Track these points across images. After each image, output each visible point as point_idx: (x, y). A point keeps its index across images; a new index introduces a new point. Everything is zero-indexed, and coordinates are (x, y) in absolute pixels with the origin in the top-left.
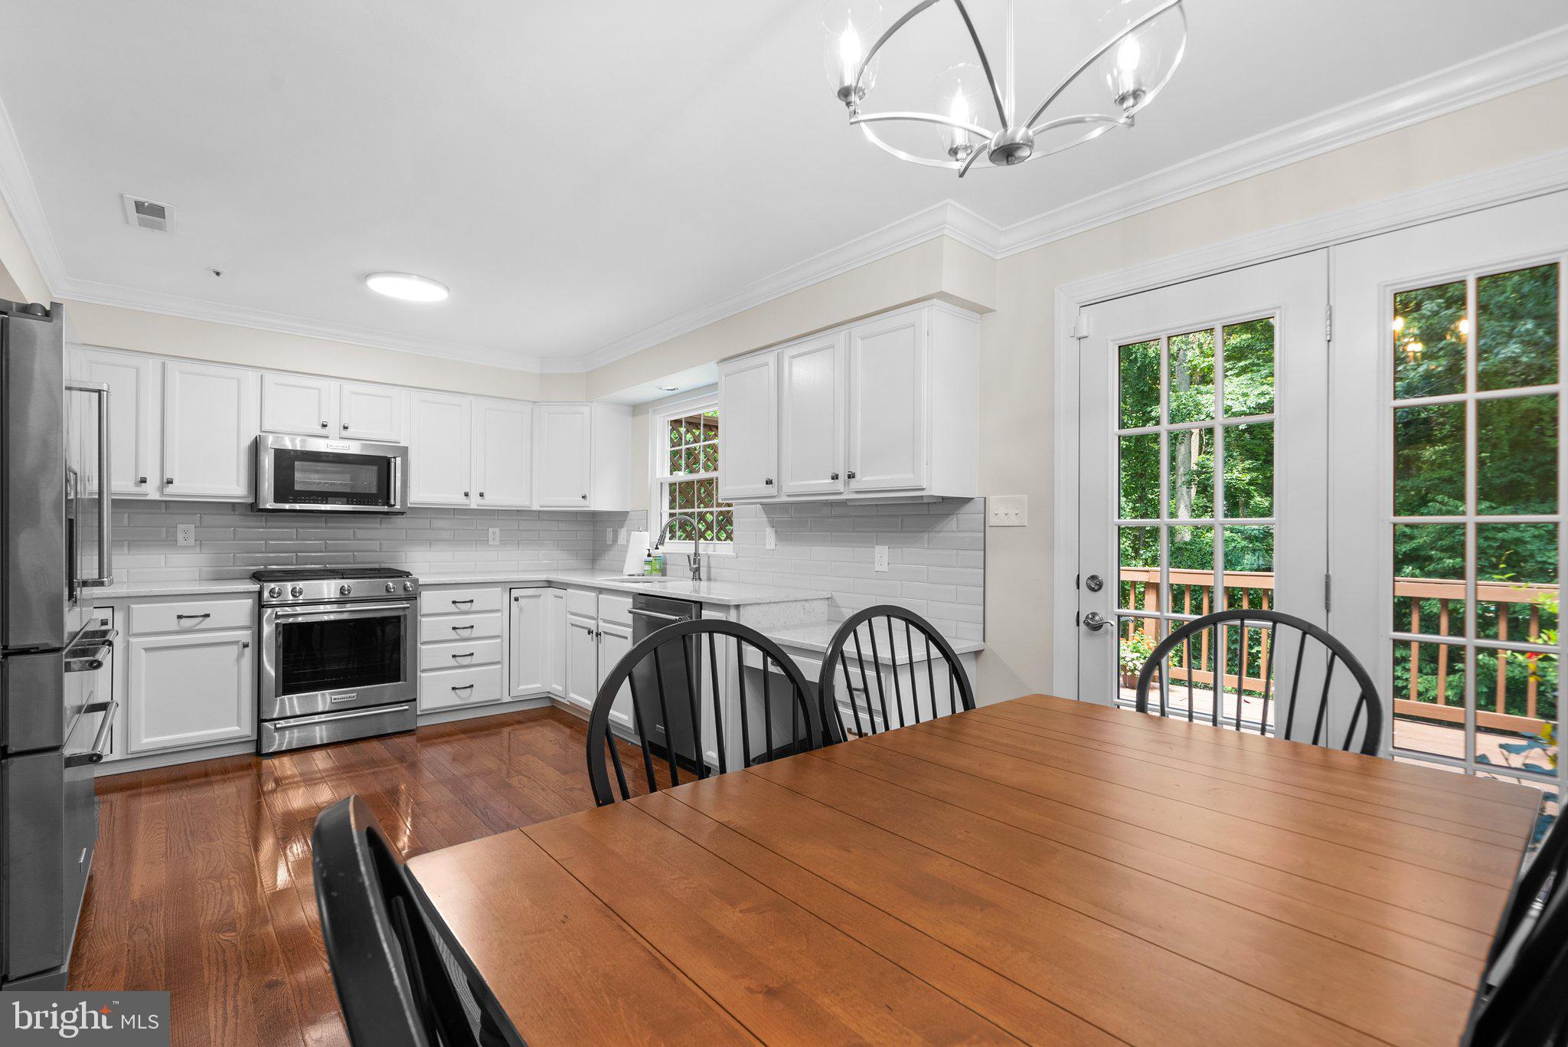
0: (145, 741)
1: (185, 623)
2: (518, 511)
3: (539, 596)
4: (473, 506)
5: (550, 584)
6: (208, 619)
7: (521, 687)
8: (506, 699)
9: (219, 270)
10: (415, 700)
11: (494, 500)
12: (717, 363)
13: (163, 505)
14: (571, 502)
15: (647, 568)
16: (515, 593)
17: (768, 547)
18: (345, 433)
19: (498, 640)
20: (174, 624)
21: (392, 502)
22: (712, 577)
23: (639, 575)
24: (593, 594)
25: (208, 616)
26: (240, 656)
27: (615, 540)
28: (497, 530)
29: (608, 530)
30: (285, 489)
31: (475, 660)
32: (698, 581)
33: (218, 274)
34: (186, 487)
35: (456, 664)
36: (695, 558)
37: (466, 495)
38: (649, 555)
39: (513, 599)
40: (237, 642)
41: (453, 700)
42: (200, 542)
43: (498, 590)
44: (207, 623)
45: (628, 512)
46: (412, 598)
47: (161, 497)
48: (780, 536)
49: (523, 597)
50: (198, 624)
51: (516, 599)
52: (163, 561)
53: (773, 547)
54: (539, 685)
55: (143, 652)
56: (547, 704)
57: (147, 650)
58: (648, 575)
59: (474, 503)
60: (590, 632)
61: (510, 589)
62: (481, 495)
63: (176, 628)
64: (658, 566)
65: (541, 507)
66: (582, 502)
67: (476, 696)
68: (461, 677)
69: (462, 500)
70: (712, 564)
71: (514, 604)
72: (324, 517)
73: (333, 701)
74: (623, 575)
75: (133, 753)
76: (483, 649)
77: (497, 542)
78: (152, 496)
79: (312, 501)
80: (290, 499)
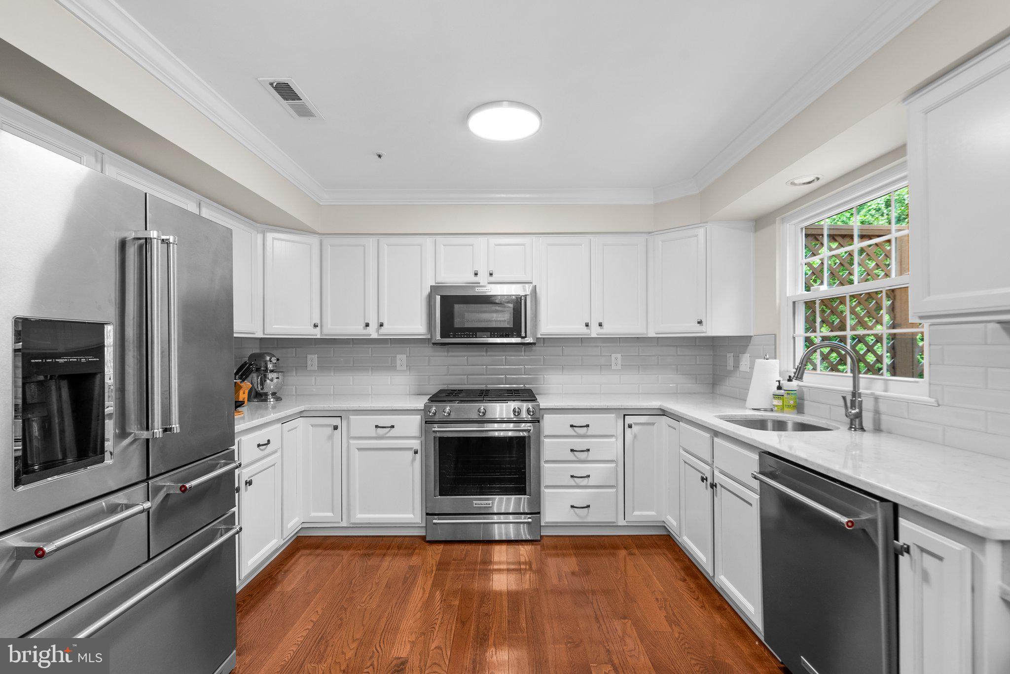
0: (359, 516)
1: (381, 431)
2: (638, 338)
3: (653, 424)
4: (594, 335)
5: (663, 413)
6: (393, 429)
7: (636, 513)
8: (622, 522)
9: (380, 152)
10: (539, 513)
11: (612, 329)
12: (904, 100)
13: (389, 340)
14: (686, 327)
15: (776, 402)
16: (630, 420)
18: (492, 279)
19: (613, 465)
20: (373, 432)
21: (523, 334)
22: (883, 427)
23: (765, 410)
24: (707, 435)
25: (393, 427)
26: (414, 459)
27: (736, 366)
28: (619, 356)
29: (728, 355)
30: (449, 327)
31: (591, 481)
32: (859, 433)
33: (380, 156)
35: (574, 484)
36: (854, 400)
37: (587, 325)
38: (779, 388)
39: (626, 426)
40: (410, 449)
41: (569, 517)
42: (409, 368)
43: (612, 416)
44: (393, 433)
45: (751, 337)
46: (536, 421)
47: (378, 336)
49: (636, 424)
50: (388, 432)
51: (630, 426)
54: (653, 513)
55: (357, 450)
56: (664, 533)
57: (359, 449)
58: (777, 411)
59: (595, 332)
60: (703, 479)
61: (624, 415)
62: (600, 325)
63: (374, 435)
64: (792, 402)
65: (656, 334)
66: (698, 328)
67: (593, 516)
68: (579, 496)
69: (584, 330)
70: (883, 407)
71: (628, 430)
72: (485, 348)
73: (475, 506)
74: (744, 408)
75: (353, 524)
76: (598, 472)
77: (619, 367)
78: (374, 336)
79: (465, 336)
80: (451, 335)
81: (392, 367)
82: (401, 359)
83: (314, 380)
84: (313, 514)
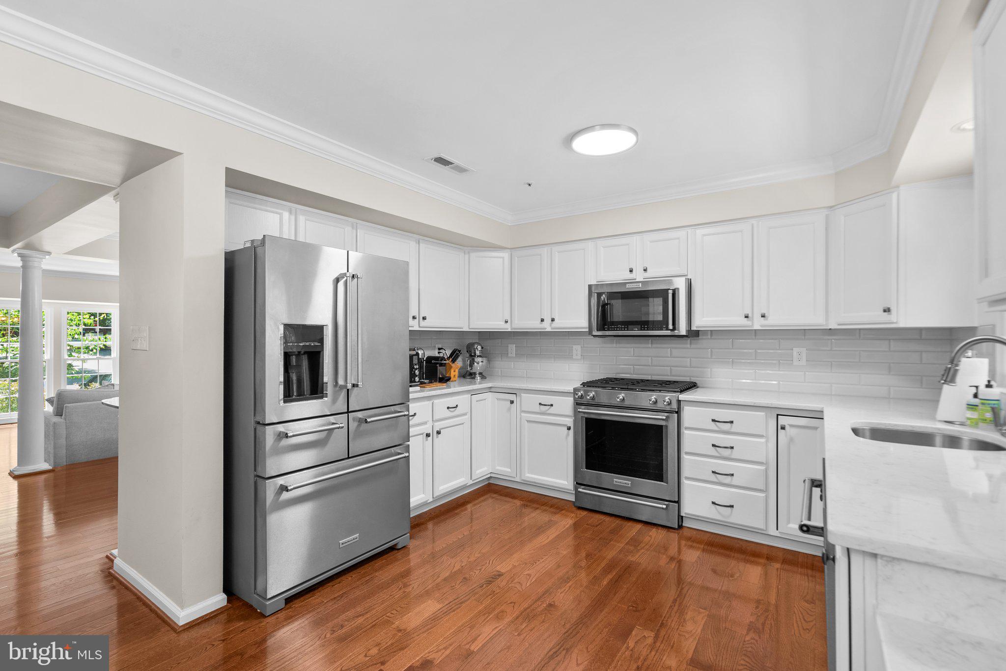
0: (528, 475)
1: (543, 408)
3: (816, 428)
4: (757, 328)
6: (552, 407)
9: (530, 182)
10: (679, 502)
15: (969, 414)
16: (783, 421)
18: (647, 274)
19: (763, 468)
20: (537, 408)
21: (671, 327)
25: (552, 405)
26: (568, 435)
30: (604, 321)
31: (735, 481)
33: (529, 185)
35: (715, 480)
37: (747, 317)
38: (976, 395)
39: (779, 428)
40: (564, 425)
42: (584, 357)
44: (552, 410)
45: (976, 328)
46: (676, 412)
49: (791, 426)
50: (549, 409)
51: (783, 428)
55: (526, 421)
57: (528, 421)
59: (760, 324)
61: (778, 415)
62: (763, 316)
63: (538, 410)
64: (988, 415)
65: (839, 325)
66: (885, 318)
67: (737, 517)
68: (723, 494)
71: (781, 432)
75: (522, 480)
76: (744, 472)
77: (804, 362)
78: (549, 329)
79: (618, 329)
80: (606, 328)
81: (569, 356)
82: (577, 349)
83: (513, 365)
84: (498, 468)
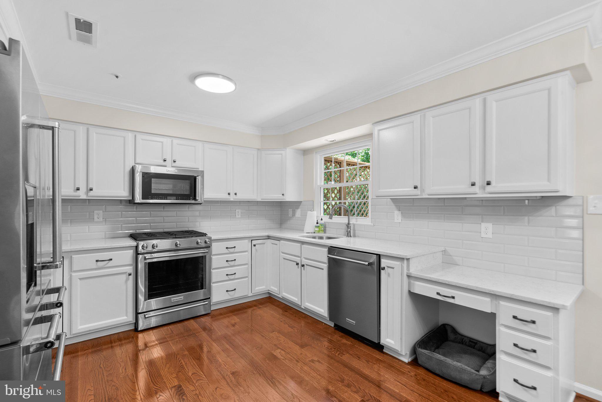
0: (80, 327)
1: (100, 264)
2: (248, 201)
3: (264, 243)
4: (232, 200)
5: (269, 237)
6: (111, 261)
7: (256, 289)
8: (250, 295)
9: (118, 75)
10: (210, 298)
11: (241, 196)
12: (373, 124)
13: (88, 200)
14: (277, 197)
15: (317, 229)
16: (254, 242)
17: (396, 221)
18: (174, 164)
19: (246, 266)
20: (94, 265)
21: (197, 198)
22: (356, 235)
23: (312, 233)
24: (299, 245)
25: (111, 260)
26: (127, 280)
27: (294, 214)
28: (240, 211)
29: (289, 210)
30: (147, 193)
31: (236, 276)
32: (350, 238)
33: (117, 77)
34: (98, 192)
35: (228, 279)
36: (348, 225)
37: (229, 194)
38: (317, 223)
39: (253, 246)
40: (126, 273)
41: (227, 296)
42: (105, 220)
43: (246, 241)
44: (111, 264)
45: (301, 202)
46: (208, 247)
47: (86, 197)
48: (404, 215)
49: (257, 244)
50: (107, 264)
51: (255, 245)
52: (87, 229)
53: (400, 221)
54: (264, 287)
55: (79, 280)
56: (267, 296)
57: (80, 279)
58: (317, 233)
59: (232, 198)
60: (297, 264)
61: (252, 240)
62: (236, 194)
63: (95, 267)
64: (323, 229)
65: (261, 199)
66: (281, 197)
67: (237, 294)
68: (230, 285)
69: (227, 197)
70: (356, 228)
71: (253, 248)
72: (163, 206)
73: (172, 301)
74: (304, 233)
75: (73, 335)
76: (240, 271)
77: (240, 216)
78: (83, 196)
79: (160, 199)
80: (150, 198)
81: (91, 219)
82: (98, 214)
